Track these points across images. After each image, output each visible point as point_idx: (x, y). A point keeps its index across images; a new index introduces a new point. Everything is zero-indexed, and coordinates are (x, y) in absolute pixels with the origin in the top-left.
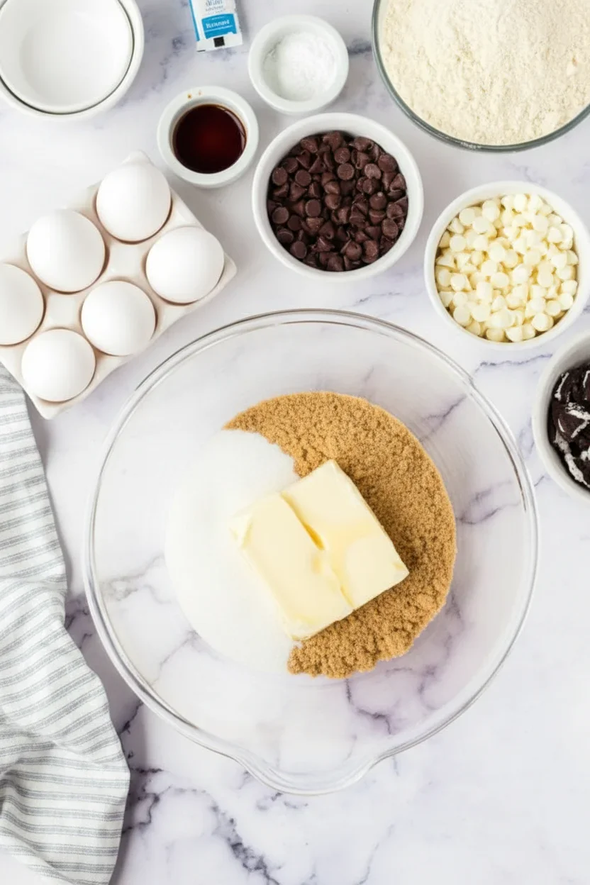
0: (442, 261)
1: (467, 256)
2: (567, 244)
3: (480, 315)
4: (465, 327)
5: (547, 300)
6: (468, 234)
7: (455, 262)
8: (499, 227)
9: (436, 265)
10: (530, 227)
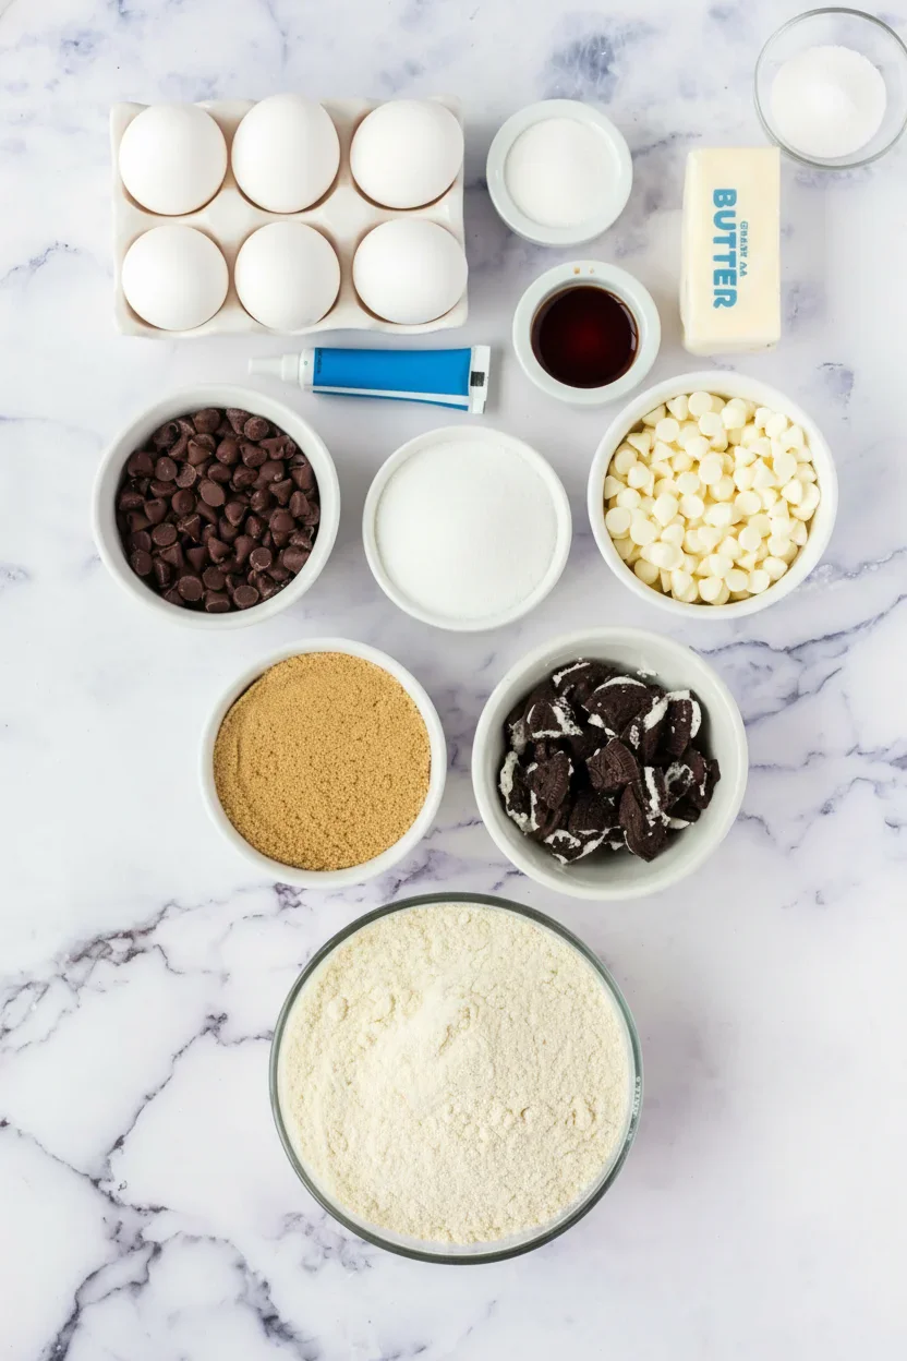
0: (633, 440)
1: (671, 453)
2: (804, 512)
3: (641, 534)
4: (613, 539)
5: (736, 566)
6: (689, 427)
7: (651, 451)
8: (734, 441)
9: (624, 441)
10: (769, 463)
